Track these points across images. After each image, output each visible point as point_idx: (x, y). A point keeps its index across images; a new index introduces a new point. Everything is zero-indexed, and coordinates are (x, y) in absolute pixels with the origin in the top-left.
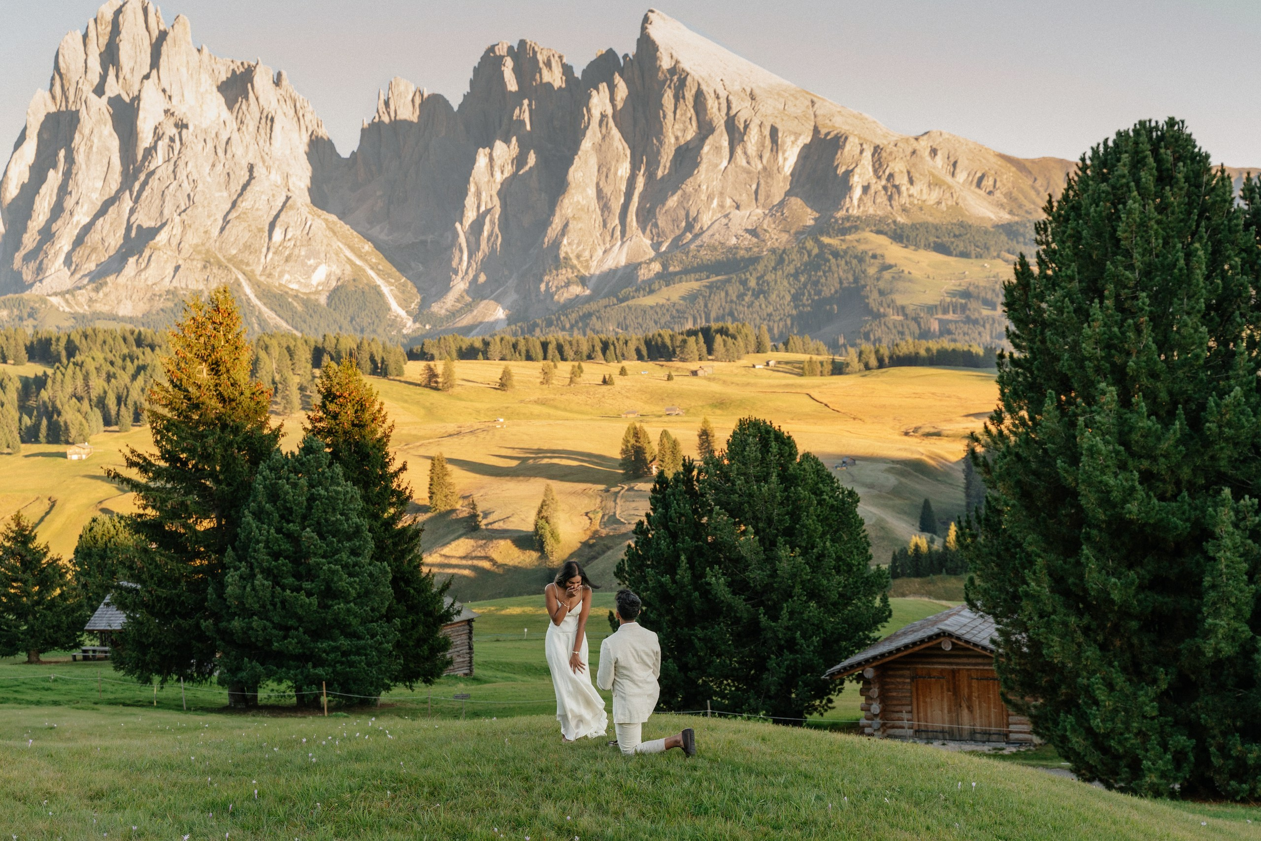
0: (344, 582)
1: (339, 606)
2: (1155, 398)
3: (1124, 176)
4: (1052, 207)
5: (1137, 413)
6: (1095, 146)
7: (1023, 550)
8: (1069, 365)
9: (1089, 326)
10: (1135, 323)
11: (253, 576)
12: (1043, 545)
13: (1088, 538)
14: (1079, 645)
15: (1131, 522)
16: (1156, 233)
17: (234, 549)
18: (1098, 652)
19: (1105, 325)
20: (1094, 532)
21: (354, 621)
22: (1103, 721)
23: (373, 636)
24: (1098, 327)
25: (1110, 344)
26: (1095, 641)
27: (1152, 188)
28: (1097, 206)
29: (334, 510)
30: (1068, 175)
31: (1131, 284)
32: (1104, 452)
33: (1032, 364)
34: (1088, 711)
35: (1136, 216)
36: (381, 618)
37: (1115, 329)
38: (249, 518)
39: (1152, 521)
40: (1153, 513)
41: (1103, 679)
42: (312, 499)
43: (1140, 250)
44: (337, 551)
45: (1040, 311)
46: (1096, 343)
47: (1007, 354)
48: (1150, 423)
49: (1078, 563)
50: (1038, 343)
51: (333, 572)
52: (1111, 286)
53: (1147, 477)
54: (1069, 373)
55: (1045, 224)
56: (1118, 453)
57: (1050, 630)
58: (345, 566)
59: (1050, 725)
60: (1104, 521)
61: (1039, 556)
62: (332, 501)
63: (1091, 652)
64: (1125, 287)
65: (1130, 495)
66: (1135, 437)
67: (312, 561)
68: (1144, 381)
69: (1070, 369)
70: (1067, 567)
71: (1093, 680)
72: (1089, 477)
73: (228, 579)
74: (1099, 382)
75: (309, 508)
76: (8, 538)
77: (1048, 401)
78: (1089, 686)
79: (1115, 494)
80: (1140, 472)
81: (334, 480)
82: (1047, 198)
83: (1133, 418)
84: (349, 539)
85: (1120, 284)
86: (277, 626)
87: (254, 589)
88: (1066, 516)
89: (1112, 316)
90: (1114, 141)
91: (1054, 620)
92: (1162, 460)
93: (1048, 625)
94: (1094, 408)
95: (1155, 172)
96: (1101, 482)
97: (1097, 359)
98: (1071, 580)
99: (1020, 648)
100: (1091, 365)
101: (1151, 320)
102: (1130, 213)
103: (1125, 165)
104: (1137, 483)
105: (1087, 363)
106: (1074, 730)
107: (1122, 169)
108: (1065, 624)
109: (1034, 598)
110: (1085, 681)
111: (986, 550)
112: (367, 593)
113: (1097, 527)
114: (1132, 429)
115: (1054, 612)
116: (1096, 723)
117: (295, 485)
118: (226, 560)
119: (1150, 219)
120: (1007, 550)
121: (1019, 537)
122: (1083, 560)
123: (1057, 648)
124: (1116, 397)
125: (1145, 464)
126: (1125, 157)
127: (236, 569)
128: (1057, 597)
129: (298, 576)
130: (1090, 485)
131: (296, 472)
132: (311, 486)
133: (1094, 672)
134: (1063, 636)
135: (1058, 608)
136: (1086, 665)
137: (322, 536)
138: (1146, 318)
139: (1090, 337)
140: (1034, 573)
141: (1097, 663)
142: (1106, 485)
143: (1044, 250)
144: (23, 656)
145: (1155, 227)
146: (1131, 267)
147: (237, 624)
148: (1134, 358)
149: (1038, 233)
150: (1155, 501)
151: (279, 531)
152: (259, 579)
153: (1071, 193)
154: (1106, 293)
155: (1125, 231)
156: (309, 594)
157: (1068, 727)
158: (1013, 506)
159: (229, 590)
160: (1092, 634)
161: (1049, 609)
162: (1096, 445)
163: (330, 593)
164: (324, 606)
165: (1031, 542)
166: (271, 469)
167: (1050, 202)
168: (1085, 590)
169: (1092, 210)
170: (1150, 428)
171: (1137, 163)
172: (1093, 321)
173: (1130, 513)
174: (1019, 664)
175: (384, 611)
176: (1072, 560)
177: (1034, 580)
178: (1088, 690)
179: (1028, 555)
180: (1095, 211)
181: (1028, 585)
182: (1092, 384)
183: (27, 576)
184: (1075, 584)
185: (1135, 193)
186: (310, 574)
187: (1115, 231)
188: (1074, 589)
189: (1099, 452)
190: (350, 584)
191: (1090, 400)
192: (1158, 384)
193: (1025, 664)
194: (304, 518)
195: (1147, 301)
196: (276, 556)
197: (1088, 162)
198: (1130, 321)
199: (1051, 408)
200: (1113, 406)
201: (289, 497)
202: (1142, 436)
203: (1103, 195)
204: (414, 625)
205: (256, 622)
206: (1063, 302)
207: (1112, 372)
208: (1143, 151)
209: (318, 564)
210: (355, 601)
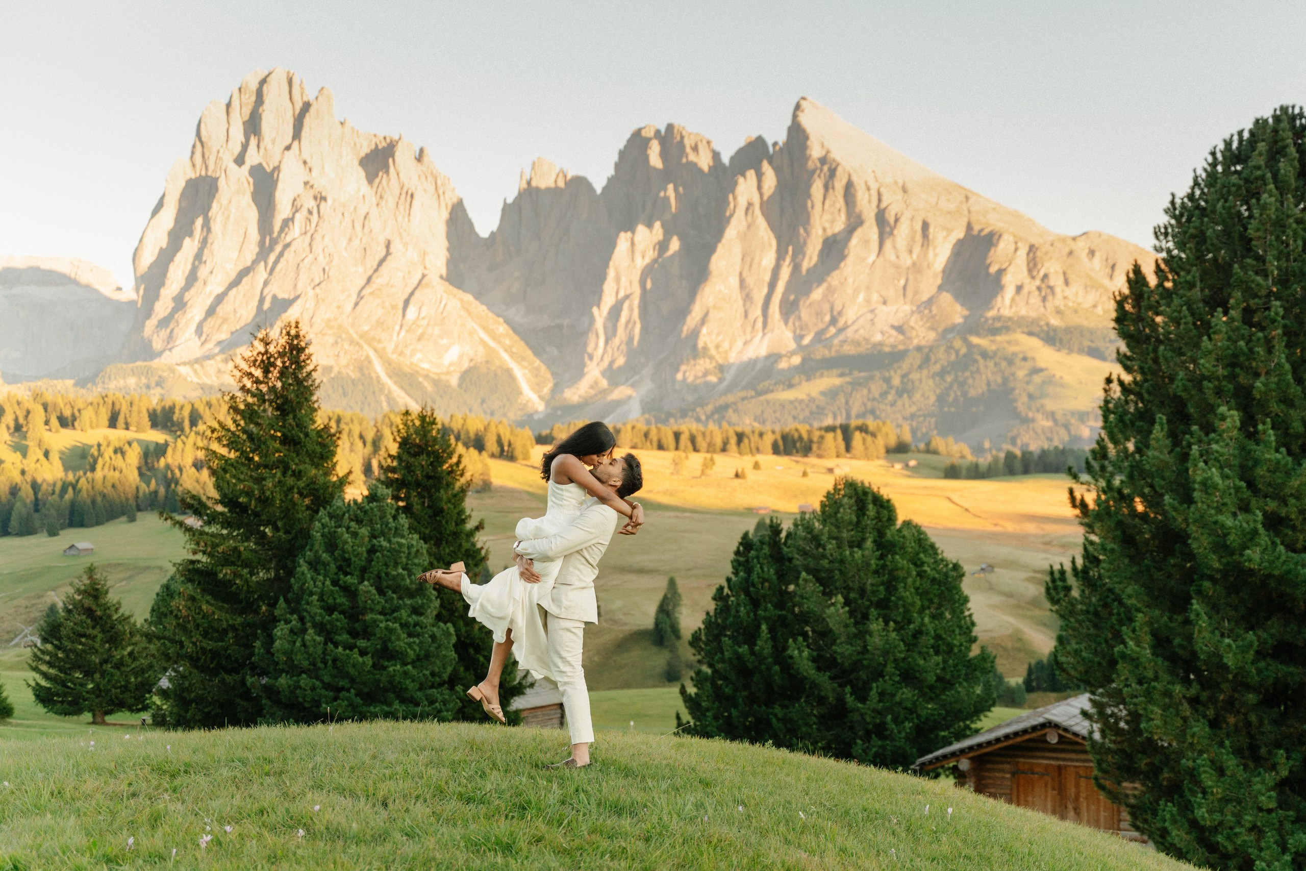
0: (402, 642)
1: (395, 668)
2: (1287, 429)
3: (1258, 168)
4: (1175, 209)
5: (1265, 442)
6: (1227, 137)
7: (1121, 603)
8: (1184, 385)
9: (1210, 339)
10: (1265, 337)
11: (304, 631)
12: (1146, 598)
13: (1199, 592)
14: (1185, 719)
15: (1251, 572)
16: (1295, 232)
17: (287, 601)
18: (1207, 729)
19: (1229, 339)
20: (1207, 584)
21: (411, 686)
22: (1210, 811)
23: (431, 703)
24: (1220, 340)
25: (1233, 362)
26: (1204, 716)
27: (1293, 181)
28: (1226, 201)
29: (396, 564)
30: (1195, 171)
31: (1263, 292)
32: (1221, 487)
33: (1141, 387)
34: (1193, 799)
35: (1272, 213)
36: (441, 685)
37: (1242, 343)
38: (304, 568)
39: (1276, 573)
40: (1278, 563)
41: (1212, 762)
42: (372, 551)
43: (1275, 252)
44: (396, 609)
45: (1153, 325)
46: (1217, 360)
47: (1114, 377)
48: (1278, 456)
49: (1187, 622)
50: (1150, 362)
51: (391, 631)
52: (1238, 294)
53: (1274, 523)
54: (1184, 395)
55: (1166, 228)
56: (1238, 489)
57: (1151, 701)
58: (405, 625)
59: (1149, 817)
60: (1218, 570)
61: (1139, 610)
62: (394, 554)
63: (1199, 729)
64: (1256, 296)
65: (1251, 539)
66: (1260, 471)
67: (369, 617)
68: (1275, 407)
69: (1185, 389)
70: (1173, 625)
71: (1198, 761)
72: (1202, 517)
73: (277, 632)
74: (1219, 406)
76: (79, 591)
77: (1157, 427)
78: (1194, 769)
79: (1232, 537)
80: (1265, 514)
81: (397, 532)
82: (1170, 198)
83: (1258, 450)
84: (412, 596)
85: (1250, 293)
86: (327, 686)
87: (304, 645)
88: (1174, 566)
89: (1238, 329)
90: (1251, 132)
91: (1154, 688)
92: (1293, 501)
93: (1148, 694)
94: (1212, 435)
95: (1296, 163)
96: (1216, 523)
97: (1218, 379)
98: (1177, 641)
99: (1117, 722)
100: (1211, 385)
101: (1285, 334)
102: (1264, 208)
103: (1260, 155)
104: (1260, 526)
105: (1205, 383)
106: (1174, 821)
107: (1258, 159)
108: (1167, 694)
109: (1135, 661)
110: (1190, 764)
111: (1079, 607)
112: (427, 655)
113: (1211, 578)
114: (1257, 462)
115: (1156, 678)
116: (1201, 813)
117: (355, 535)
118: (277, 612)
119: (1288, 216)
120: (1106, 605)
121: (1118, 588)
122: (1192, 617)
123: (1158, 722)
124: (1238, 424)
125: (1272, 505)
126: (1262, 146)
127: (287, 622)
128: (1160, 661)
129: (354, 634)
130: (1204, 526)
131: (359, 522)
132: (373, 536)
133: (1201, 752)
134: (1165, 708)
135: (1161, 674)
136: (1191, 744)
137: (381, 592)
138: (1279, 331)
139: (1210, 352)
140: (1134, 631)
141: (1206, 742)
142: (1223, 526)
143: (1164, 259)
144: (87, 716)
145: (1294, 226)
146: (1265, 274)
147: (283, 681)
148: (1262, 378)
149: (1157, 238)
150: (1282, 548)
151: (335, 583)
152: (311, 635)
153: (1198, 193)
154: (1232, 301)
155: (1258, 230)
156: (363, 653)
157: (1168, 816)
158: (1112, 550)
159: (277, 644)
160: (1201, 708)
161: (1150, 674)
162: (1210, 478)
163: (386, 653)
164: (378, 667)
165: (1132, 594)
166: (331, 516)
167: (1173, 203)
168: (1194, 653)
169: (1220, 204)
170: (1278, 462)
171: (1276, 152)
172: (1215, 333)
173: (1250, 560)
174: (1115, 742)
175: (445, 677)
176: (1180, 618)
177: (1132, 639)
178: (1193, 774)
179: (1128, 610)
180: (1224, 207)
181: (1124, 642)
182: (1212, 409)
183: (96, 632)
184: (1181, 646)
185: (1272, 186)
186: (366, 633)
187: (1246, 229)
188: (1180, 652)
189: (1215, 487)
190: (410, 645)
191: (1208, 428)
192: (1292, 412)
193: (1122, 742)
194: (363, 570)
195: (1281, 311)
196: (330, 610)
197: (1219, 156)
198: (1260, 335)
199: (1160, 435)
200: (1235, 433)
201: (348, 547)
202: (1269, 471)
203: (1233, 189)
205: (304, 681)
206: (1180, 312)
207: (1236, 395)
208: (1283, 140)
209: (375, 621)
210: (413, 663)
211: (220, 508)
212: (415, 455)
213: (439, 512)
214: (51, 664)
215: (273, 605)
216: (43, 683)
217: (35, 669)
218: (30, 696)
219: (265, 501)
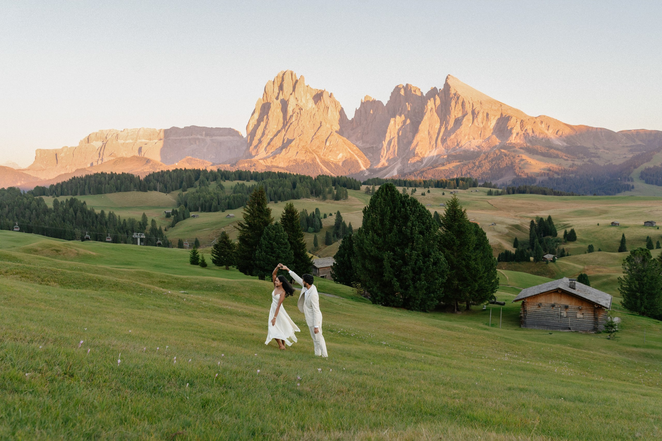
0: (282, 255)
17: (259, 246)
38: (262, 239)
42: (276, 235)
44: (281, 248)
51: (279, 252)
58: (282, 251)
67: (275, 249)
73: (256, 252)
75: (275, 237)
84: (284, 245)
86: (267, 264)
87: (262, 255)
112: (287, 257)
117: (272, 232)
118: (257, 248)
127: (259, 250)
129: (272, 253)
131: (274, 230)
132: (276, 232)
137: (277, 244)
144: (224, 267)
147: (257, 262)
151: (268, 242)
152: (263, 253)
159: (257, 255)
164: (277, 259)
166: (268, 228)
183: (226, 247)
186: (274, 252)
194: (274, 240)
196: (267, 248)
201: (271, 235)
204: (302, 265)
205: (262, 262)
209: (276, 250)
210: (284, 259)
211: (246, 225)
212: (289, 213)
213: (293, 226)
214: (216, 254)
215: (256, 246)
216: (214, 259)
217: (212, 255)
218: (211, 261)
219: (255, 225)
